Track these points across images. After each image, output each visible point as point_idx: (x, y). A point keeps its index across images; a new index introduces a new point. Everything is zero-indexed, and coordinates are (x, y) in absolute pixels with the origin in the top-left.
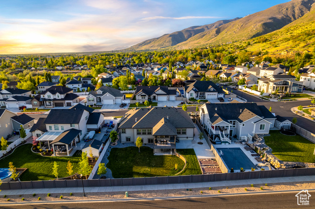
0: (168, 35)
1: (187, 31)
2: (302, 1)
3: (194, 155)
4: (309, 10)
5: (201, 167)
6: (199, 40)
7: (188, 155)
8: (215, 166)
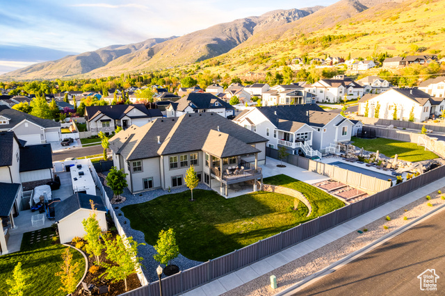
0: (73, 57)
1: (105, 51)
2: (244, 23)
3: (297, 181)
4: (252, 34)
5: (332, 194)
6: (124, 65)
7: (290, 184)
8: (348, 188)
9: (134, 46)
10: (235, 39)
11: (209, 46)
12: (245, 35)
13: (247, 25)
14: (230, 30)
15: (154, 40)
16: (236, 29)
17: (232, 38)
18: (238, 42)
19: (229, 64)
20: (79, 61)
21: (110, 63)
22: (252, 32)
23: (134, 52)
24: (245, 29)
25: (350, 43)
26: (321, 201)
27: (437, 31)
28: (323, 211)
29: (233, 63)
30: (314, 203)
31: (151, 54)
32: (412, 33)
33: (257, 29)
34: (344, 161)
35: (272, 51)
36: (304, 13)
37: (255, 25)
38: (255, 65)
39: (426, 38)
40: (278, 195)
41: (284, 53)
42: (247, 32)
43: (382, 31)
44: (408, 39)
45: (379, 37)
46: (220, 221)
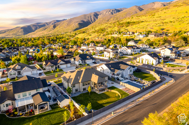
1: (34, 25)
2: (94, 14)
3: (117, 88)
4: (97, 19)
5: (126, 92)
6: (43, 31)
7: (115, 89)
8: (130, 90)
9: (47, 23)
10: (90, 21)
11: (79, 24)
12: (94, 19)
13: (95, 15)
14: (88, 17)
15: (56, 21)
16: (91, 17)
17: (89, 21)
18: (91, 22)
19: (88, 33)
20: (22, 29)
21: (36, 31)
22: (97, 18)
23: (47, 26)
24: (94, 17)
25: (137, 25)
26: (123, 94)
27: (168, 22)
28: (124, 97)
29: (90, 32)
30: (122, 95)
31: (55, 27)
32: (159, 22)
33: (99, 17)
34: (130, 81)
35: (106, 27)
36: (118, 11)
37: (99, 15)
38: (99, 33)
39: (164, 25)
40: (112, 92)
41: (111, 28)
42: (95, 18)
43: (149, 20)
44: (158, 25)
45: (148, 23)
46: (98, 100)
